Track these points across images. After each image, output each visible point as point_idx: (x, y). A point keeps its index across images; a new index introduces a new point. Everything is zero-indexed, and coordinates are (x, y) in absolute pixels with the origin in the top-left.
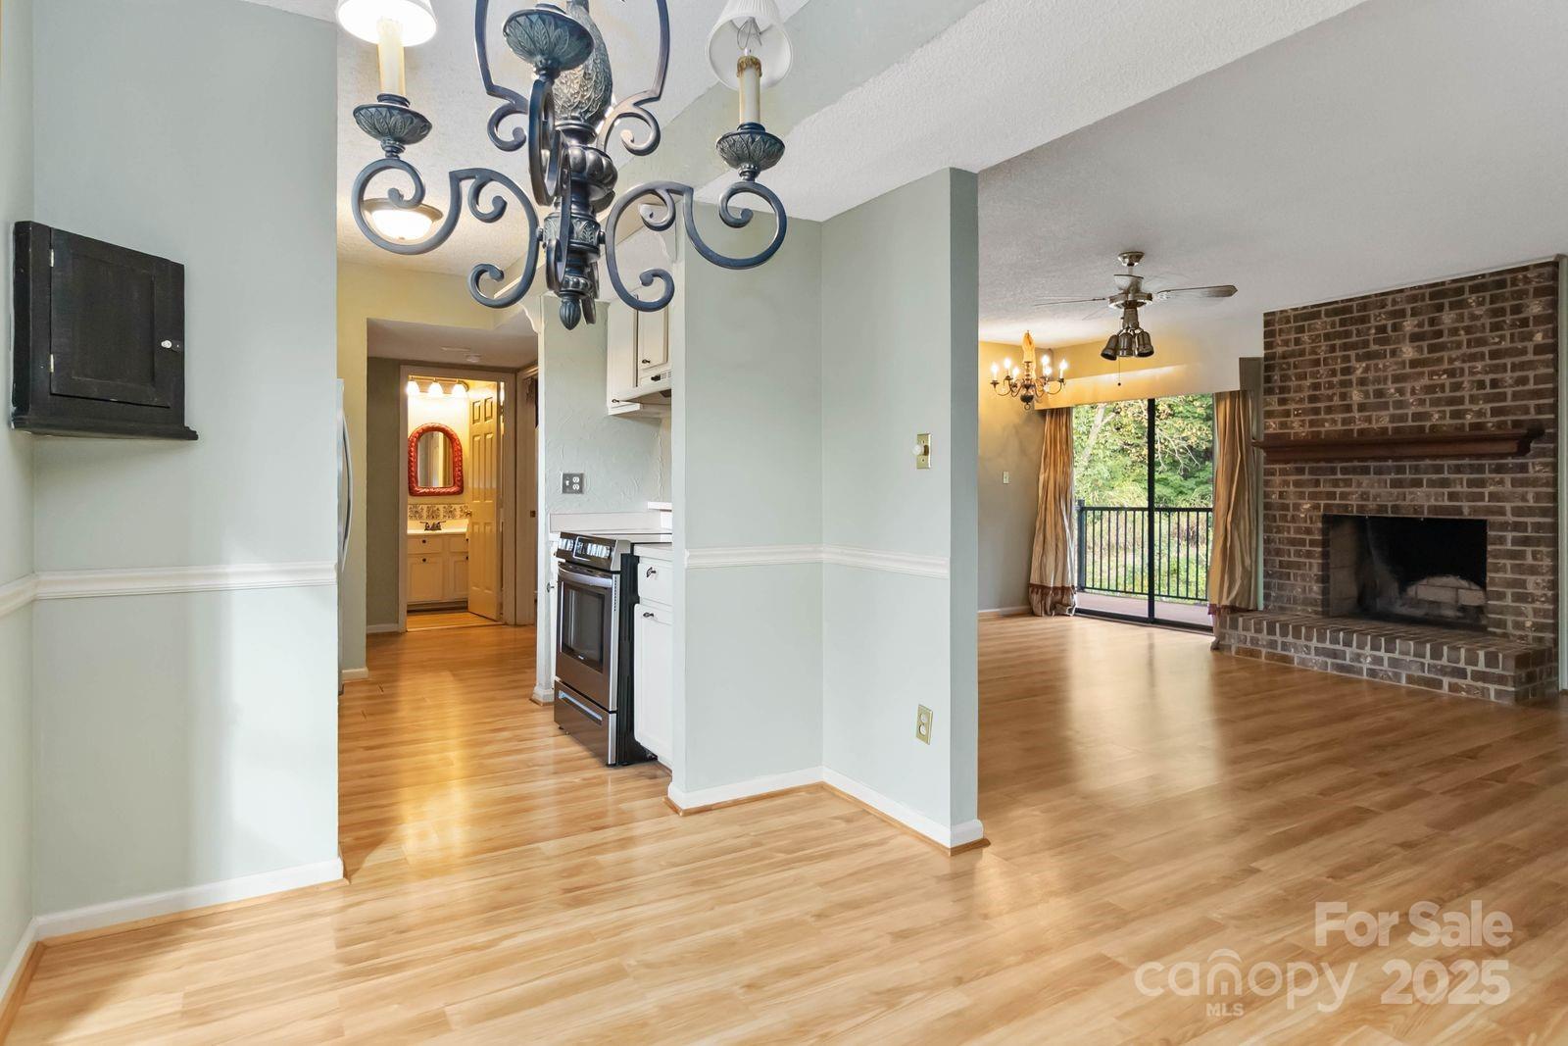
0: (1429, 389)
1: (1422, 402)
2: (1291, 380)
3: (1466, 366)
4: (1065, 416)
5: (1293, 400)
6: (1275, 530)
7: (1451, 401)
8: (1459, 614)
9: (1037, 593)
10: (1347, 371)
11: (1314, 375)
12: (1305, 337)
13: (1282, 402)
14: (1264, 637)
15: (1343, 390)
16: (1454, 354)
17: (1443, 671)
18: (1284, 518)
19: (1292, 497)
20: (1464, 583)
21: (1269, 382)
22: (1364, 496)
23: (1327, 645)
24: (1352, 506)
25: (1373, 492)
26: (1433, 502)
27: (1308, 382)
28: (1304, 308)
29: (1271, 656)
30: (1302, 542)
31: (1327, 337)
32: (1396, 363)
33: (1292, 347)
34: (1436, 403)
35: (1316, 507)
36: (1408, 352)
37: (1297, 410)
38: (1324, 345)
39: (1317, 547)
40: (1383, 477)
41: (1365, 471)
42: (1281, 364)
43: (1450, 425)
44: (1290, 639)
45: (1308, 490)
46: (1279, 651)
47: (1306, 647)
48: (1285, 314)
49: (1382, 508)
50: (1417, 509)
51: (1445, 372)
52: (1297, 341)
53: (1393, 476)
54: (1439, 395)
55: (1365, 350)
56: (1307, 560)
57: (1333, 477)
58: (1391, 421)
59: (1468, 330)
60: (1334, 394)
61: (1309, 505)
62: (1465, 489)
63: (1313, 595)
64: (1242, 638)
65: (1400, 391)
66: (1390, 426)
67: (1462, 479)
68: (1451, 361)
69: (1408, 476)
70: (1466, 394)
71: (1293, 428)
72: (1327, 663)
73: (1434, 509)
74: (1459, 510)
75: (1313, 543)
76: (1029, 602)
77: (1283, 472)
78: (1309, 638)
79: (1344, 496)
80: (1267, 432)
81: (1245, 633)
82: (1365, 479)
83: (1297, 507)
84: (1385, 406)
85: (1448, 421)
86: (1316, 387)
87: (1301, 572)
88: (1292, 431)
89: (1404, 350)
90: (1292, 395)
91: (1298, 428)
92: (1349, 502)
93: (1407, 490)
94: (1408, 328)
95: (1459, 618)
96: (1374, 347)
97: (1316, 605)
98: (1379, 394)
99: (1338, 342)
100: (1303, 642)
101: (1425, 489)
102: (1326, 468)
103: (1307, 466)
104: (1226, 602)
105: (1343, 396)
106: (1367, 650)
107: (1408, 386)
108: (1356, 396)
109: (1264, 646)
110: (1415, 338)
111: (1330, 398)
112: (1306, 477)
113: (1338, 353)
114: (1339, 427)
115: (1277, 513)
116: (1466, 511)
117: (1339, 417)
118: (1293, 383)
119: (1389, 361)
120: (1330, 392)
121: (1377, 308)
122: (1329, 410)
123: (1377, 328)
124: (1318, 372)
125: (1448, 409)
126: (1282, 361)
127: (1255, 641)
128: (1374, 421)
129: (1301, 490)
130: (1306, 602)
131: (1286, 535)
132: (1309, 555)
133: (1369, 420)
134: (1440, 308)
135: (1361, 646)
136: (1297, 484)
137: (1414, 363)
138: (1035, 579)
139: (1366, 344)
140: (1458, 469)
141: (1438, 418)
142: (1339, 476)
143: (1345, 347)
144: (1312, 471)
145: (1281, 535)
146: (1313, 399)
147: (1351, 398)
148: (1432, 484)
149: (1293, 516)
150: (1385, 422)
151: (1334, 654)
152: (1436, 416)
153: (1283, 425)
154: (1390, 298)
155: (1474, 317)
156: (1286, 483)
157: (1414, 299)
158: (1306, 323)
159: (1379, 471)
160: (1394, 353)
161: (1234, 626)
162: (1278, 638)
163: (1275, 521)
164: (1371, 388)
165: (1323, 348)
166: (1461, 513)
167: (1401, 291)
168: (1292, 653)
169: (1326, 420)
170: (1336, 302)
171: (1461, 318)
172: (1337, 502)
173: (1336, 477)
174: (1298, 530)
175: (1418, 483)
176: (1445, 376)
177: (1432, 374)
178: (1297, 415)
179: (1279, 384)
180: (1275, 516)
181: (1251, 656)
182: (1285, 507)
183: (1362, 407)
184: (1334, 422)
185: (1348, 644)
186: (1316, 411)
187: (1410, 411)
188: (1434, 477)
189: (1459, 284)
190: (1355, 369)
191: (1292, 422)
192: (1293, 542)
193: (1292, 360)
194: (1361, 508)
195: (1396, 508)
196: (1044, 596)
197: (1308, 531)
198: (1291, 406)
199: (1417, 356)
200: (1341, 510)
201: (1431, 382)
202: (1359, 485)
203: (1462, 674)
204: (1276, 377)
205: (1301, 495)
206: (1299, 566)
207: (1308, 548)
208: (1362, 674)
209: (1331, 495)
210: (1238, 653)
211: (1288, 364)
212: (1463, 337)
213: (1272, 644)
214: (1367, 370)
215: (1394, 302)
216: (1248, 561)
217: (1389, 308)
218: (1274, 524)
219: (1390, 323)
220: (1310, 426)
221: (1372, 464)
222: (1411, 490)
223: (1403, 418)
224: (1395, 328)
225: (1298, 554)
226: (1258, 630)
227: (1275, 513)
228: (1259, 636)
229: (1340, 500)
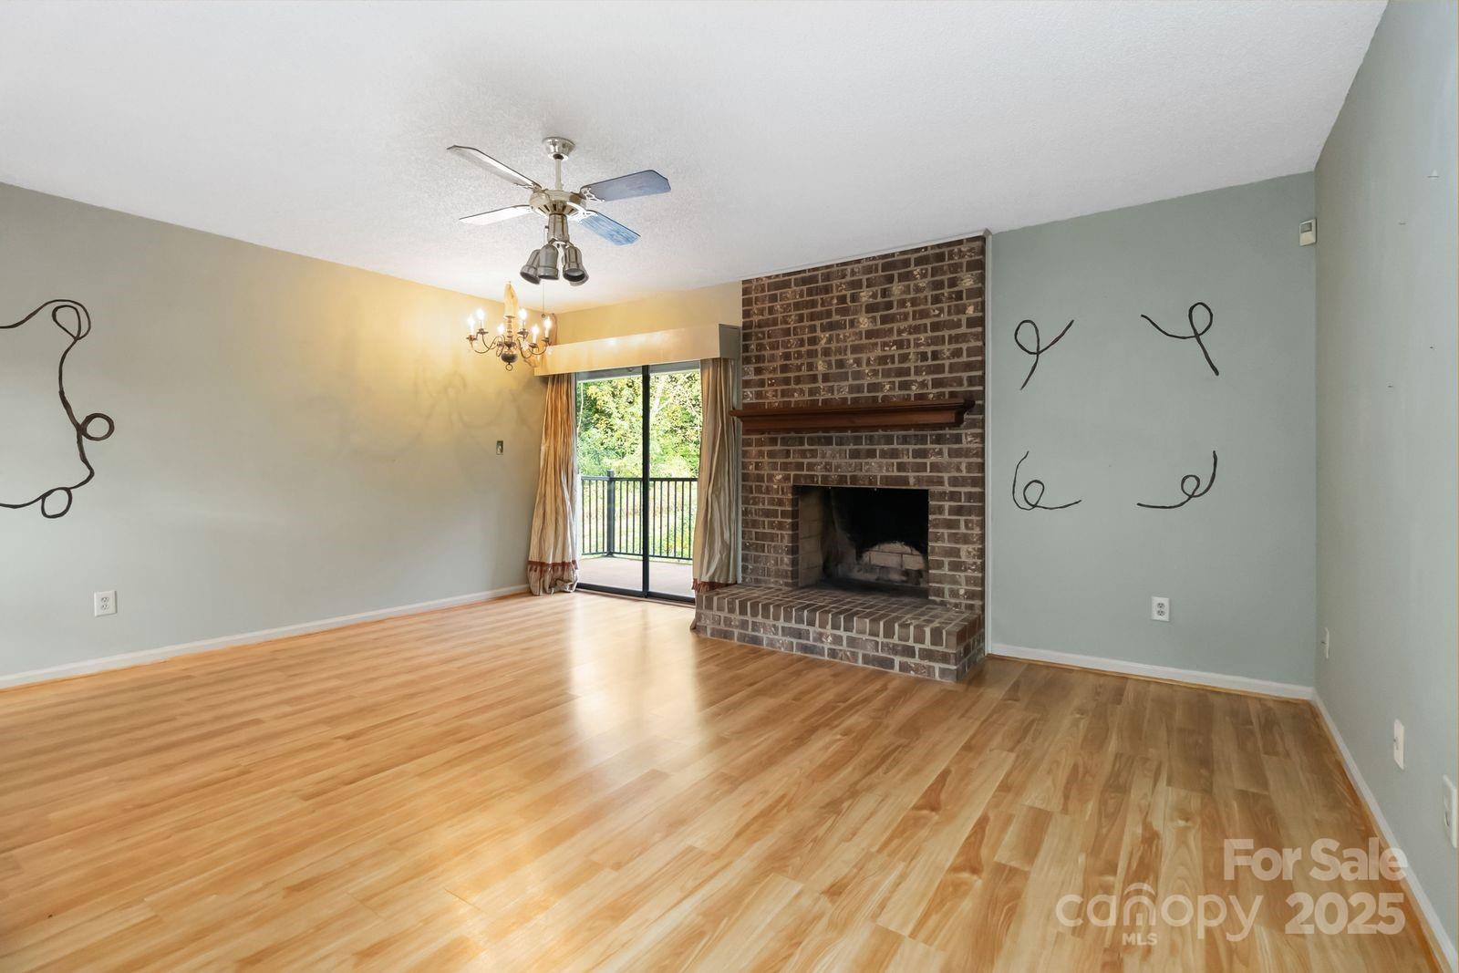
0: (882, 360)
1: (875, 373)
2: (765, 349)
3: (912, 337)
4: (565, 385)
5: (766, 369)
6: (751, 502)
7: (901, 372)
8: (904, 578)
9: (535, 571)
10: (813, 341)
11: (786, 345)
12: (778, 306)
13: (758, 371)
14: (736, 617)
15: (810, 360)
16: (903, 325)
17: (894, 650)
18: (759, 489)
19: (767, 468)
20: (907, 549)
21: (747, 352)
22: (827, 467)
23: (793, 625)
24: (817, 476)
25: (834, 462)
26: (884, 473)
27: (780, 352)
28: (777, 276)
29: (742, 638)
30: (774, 513)
31: (797, 306)
32: (855, 334)
33: (767, 316)
34: (887, 374)
35: (787, 478)
36: (865, 323)
37: (771, 379)
38: (794, 314)
39: (788, 518)
40: (844, 447)
41: (828, 442)
42: (756, 334)
43: (899, 396)
44: (759, 619)
45: (779, 461)
46: (749, 632)
47: (774, 626)
48: (760, 282)
49: (842, 479)
50: (872, 480)
51: (895, 343)
52: (771, 310)
53: (852, 447)
54: (890, 366)
55: (829, 320)
56: (779, 532)
57: (800, 448)
58: (851, 391)
59: (914, 302)
60: (802, 364)
61: (780, 476)
62: (911, 460)
63: (786, 568)
64: (717, 618)
65: (858, 362)
66: (849, 396)
67: (908, 450)
68: (900, 332)
69: (864, 447)
70: (911, 365)
71: (767, 398)
72: (792, 643)
73: (886, 479)
74: (906, 480)
75: (784, 514)
76: (527, 580)
77: (760, 443)
78: (776, 618)
79: (811, 467)
80: (745, 401)
81: (719, 613)
82: (828, 450)
83: (771, 478)
84: (844, 377)
85: (897, 392)
86: (787, 356)
87: (773, 544)
88: (767, 401)
89: (861, 321)
90: (766, 364)
91: (773, 399)
92: (813, 473)
93: (864, 461)
94: (864, 299)
95: (903, 581)
96: (836, 318)
97: (786, 577)
98: (841, 364)
99: (805, 312)
100: (771, 622)
101: (878, 460)
102: (795, 438)
103: (779, 436)
104: (706, 578)
105: (811, 366)
106: (829, 630)
107: (864, 356)
108: (821, 367)
109: (737, 627)
110: (871, 308)
111: (799, 368)
112: (778, 447)
113: (806, 323)
114: (807, 398)
115: (754, 484)
116: (912, 481)
117: (806, 387)
118: (767, 353)
119: (848, 331)
120: (799, 362)
121: (837, 278)
122: (798, 380)
123: (838, 298)
124: (789, 341)
125: (897, 380)
126: (757, 330)
127: (728, 622)
128: (836, 392)
129: (775, 460)
130: (778, 574)
131: (761, 506)
132: (781, 526)
133: (831, 390)
134: (890, 279)
135: (823, 626)
136: (771, 454)
137: (870, 334)
138: (534, 557)
139: (829, 314)
140: (905, 440)
141: (889, 390)
142: (806, 447)
143: (812, 317)
144: (784, 442)
145: (757, 507)
146: (785, 369)
147: (817, 368)
148: (884, 454)
149: (767, 487)
150: (845, 394)
151: (799, 634)
152: (887, 387)
153: (759, 395)
154: (849, 268)
155: (918, 289)
156: (761, 454)
157: (869, 270)
158: (778, 292)
159: (840, 442)
160: (852, 323)
161: (709, 607)
162: (749, 618)
163: (752, 493)
164: (833, 359)
165: (793, 317)
166: (908, 484)
167: (858, 261)
168: (761, 634)
169: (795, 390)
170: (804, 271)
171: (907, 290)
172: (805, 472)
173: (803, 448)
174: (772, 502)
175: (871, 454)
176: (895, 347)
177: (885, 344)
178: (772, 385)
179: (755, 353)
180: (751, 487)
181: (725, 637)
182: (760, 478)
183: (826, 378)
184: (802, 392)
185: (811, 623)
186: (787, 381)
187: (866, 382)
188: (886, 447)
189: (906, 256)
190: (820, 339)
191: (767, 392)
192: (767, 513)
193: (766, 329)
194: (825, 478)
195: (854, 479)
196: (542, 573)
197: (780, 502)
198: (766, 376)
199: (872, 327)
200: (808, 480)
201: (885, 353)
202: (824, 456)
203: (909, 652)
204: (753, 346)
205: (774, 466)
206: (772, 537)
207: (779, 519)
208: (823, 655)
209: (799, 466)
210: (712, 635)
211: (763, 333)
212: (909, 309)
213: (744, 624)
214: (830, 340)
215: (853, 273)
216: (727, 535)
217: (848, 278)
218: (751, 496)
219: (848, 293)
220: (783, 396)
221: (834, 434)
222: (866, 461)
223: (859, 389)
224: (854, 298)
225: (771, 525)
226: (731, 610)
227: (750, 484)
228: (732, 616)
229: (807, 470)
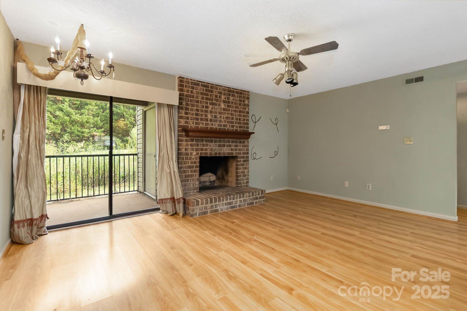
0: (227, 118)
1: (225, 121)
2: (189, 106)
3: (234, 113)
5: (190, 113)
6: (183, 163)
10: (207, 107)
11: (197, 106)
12: (194, 91)
13: (186, 113)
15: (206, 114)
16: (233, 109)
18: (187, 158)
19: (190, 150)
22: (211, 150)
24: (208, 153)
25: (214, 148)
26: (228, 152)
27: (195, 108)
28: (194, 80)
30: (193, 167)
31: (202, 94)
32: (220, 108)
33: (190, 93)
34: (228, 122)
35: (197, 154)
36: (223, 106)
37: (191, 117)
38: (200, 96)
39: (198, 168)
40: (216, 143)
41: (212, 141)
42: (186, 99)
43: (231, 129)
45: (195, 148)
48: (187, 80)
49: (216, 153)
50: (224, 153)
51: (231, 114)
52: (192, 92)
53: (219, 143)
54: (229, 120)
55: (212, 102)
56: (194, 174)
57: (202, 143)
58: (218, 126)
59: (235, 103)
60: (203, 114)
61: (195, 153)
62: (234, 148)
63: (197, 186)
65: (220, 117)
66: (218, 127)
67: (233, 145)
68: (232, 111)
69: (222, 143)
70: (234, 121)
71: (190, 124)
73: (228, 153)
74: (233, 153)
75: (196, 167)
77: (186, 141)
79: (206, 150)
80: (181, 124)
82: (212, 144)
83: (191, 154)
84: (216, 121)
85: (231, 128)
86: (198, 110)
87: (192, 178)
88: (190, 125)
89: (222, 105)
90: (189, 111)
91: (192, 125)
92: (207, 152)
93: (222, 148)
94: (223, 98)
96: (214, 102)
97: (197, 189)
98: (215, 117)
99: (205, 97)
101: (226, 147)
102: (201, 140)
103: (195, 139)
105: (206, 116)
107: (222, 116)
108: (209, 117)
110: (224, 102)
111: (202, 115)
112: (194, 143)
113: (204, 100)
114: (204, 126)
115: (184, 157)
116: (234, 154)
117: (204, 122)
118: (190, 107)
119: (218, 107)
120: (202, 113)
121: (215, 89)
122: (201, 119)
123: (215, 95)
124: (198, 105)
125: (231, 124)
126: (186, 97)
128: (214, 125)
129: (193, 147)
130: (194, 189)
131: (187, 165)
132: (195, 171)
133: (212, 124)
134: (230, 95)
136: (191, 145)
137: (224, 109)
139: (212, 100)
140: (233, 142)
141: (229, 127)
142: (204, 143)
143: (207, 99)
144: (196, 141)
145: (185, 165)
146: (197, 115)
147: (208, 116)
148: (227, 146)
149: (190, 157)
150: (217, 126)
152: (228, 126)
153: (186, 122)
154: (219, 87)
155: (236, 100)
156: (187, 145)
157: (224, 90)
158: (195, 86)
159: (215, 142)
160: (219, 105)
163: (183, 160)
164: (213, 115)
165: (200, 97)
166: (233, 154)
167: (221, 86)
169: (201, 123)
170: (204, 82)
171: (233, 100)
172: (204, 152)
173: (203, 143)
174: (192, 163)
175: (224, 146)
176: (230, 115)
177: (228, 114)
178: (192, 119)
179: (185, 106)
180: (183, 158)
182: (187, 154)
183: (211, 120)
184: (203, 124)
186: (197, 119)
187: (223, 124)
188: (228, 144)
189: (234, 90)
190: (209, 107)
191: (190, 122)
192: (190, 167)
193: (190, 98)
194: (211, 153)
195: (219, 153)
197: (195, 163)
198: (189, 116)
199: (224, 107)
200: (205, 154)
201: (228, 116)
202: (210, 146)
204: (184, 103)
205: (193, 150)
206: (192, 176)
207: (195, 169)
209: (202, 149)
211: (188, 99)
212: (234, 105)
214: (212, 108)
215: (220, 89)
217: (218, 90)
218: (183, 161)
219: (218, 95)
220: (196, 124)
221: (213, 139)
222: (223, 148)
223: (220, 125)
224: (220, 97)
225: (191, 171)
227: (183, 156)
229: (205, 151)
